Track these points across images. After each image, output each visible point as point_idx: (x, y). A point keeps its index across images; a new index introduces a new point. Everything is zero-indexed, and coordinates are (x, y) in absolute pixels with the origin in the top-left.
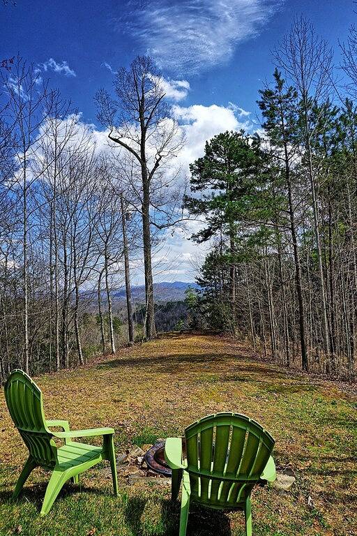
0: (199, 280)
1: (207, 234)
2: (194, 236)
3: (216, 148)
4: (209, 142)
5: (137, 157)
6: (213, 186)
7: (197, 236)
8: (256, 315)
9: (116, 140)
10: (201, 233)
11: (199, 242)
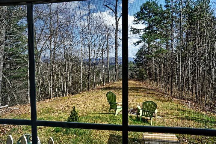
0: (135, 59)
1: (139, 43)
2: (134, 43)
3: (145, 7)
4: (142, 5)
5: (114, 12)
6: (142, 23)
7: (135, 43)
8: (156, 74)
9: (107, 6)
10: (137, 42)
11: (136, 45)
